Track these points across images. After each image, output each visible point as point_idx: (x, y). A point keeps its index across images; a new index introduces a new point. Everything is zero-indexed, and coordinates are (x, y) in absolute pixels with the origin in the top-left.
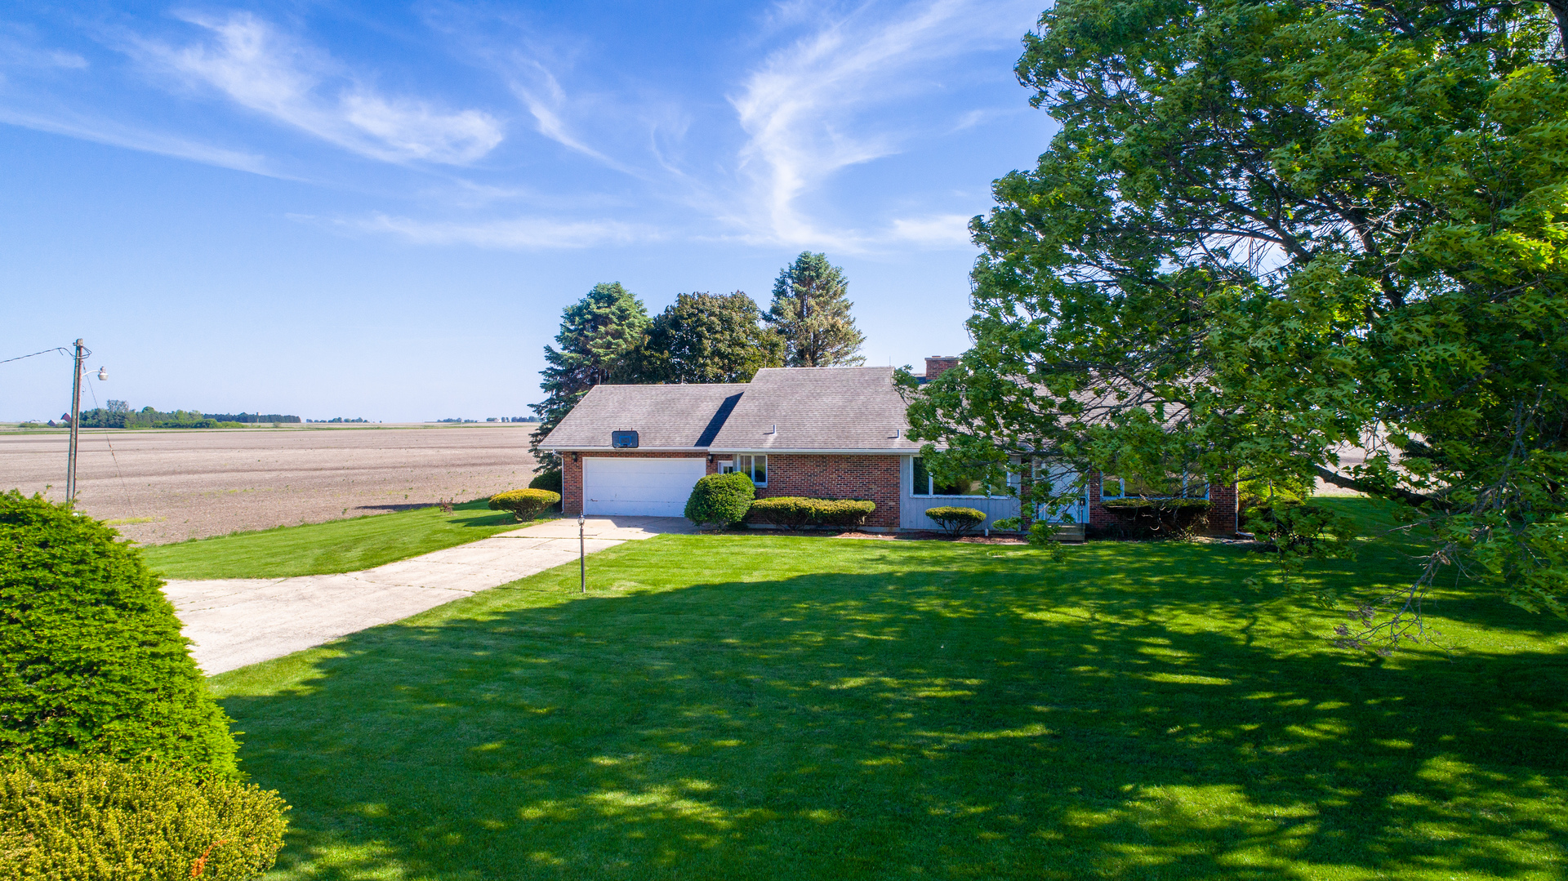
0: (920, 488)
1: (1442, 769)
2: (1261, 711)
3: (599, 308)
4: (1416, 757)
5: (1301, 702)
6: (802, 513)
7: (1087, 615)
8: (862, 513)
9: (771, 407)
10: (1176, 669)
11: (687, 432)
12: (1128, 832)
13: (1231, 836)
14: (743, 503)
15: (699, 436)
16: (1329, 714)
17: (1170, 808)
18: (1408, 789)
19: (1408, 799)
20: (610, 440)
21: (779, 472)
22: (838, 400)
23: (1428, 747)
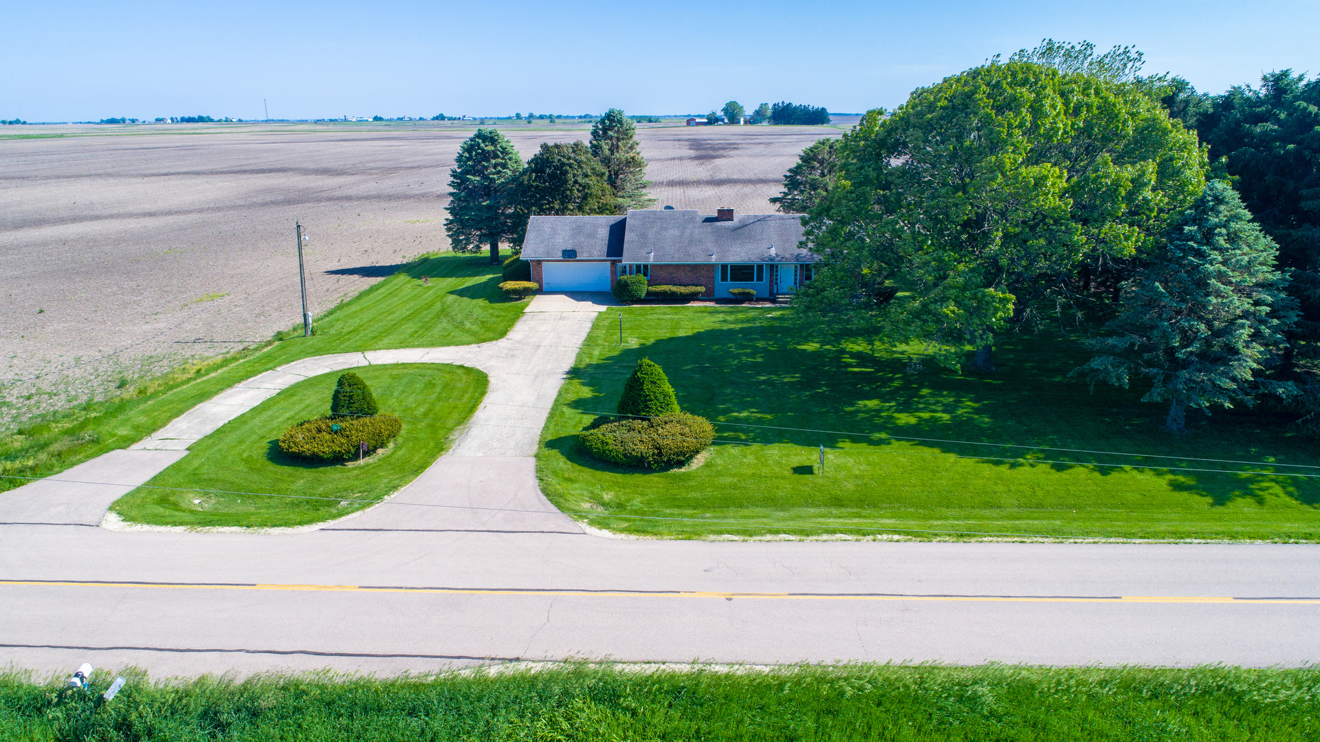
0: (724, 278)
1: (925, 391)
2: (880, 379)
3: (486, 146)
4: (918, 389)
5: (891, 375)
6: (673, 293)
7: (818, 345)
8: (699, 293)
9: (643, 236)
10: (854, 367)
11: (598, 248)
12: (858, 411)
13: (879, 411)
14: (644, 290)
15: (606, 250)
16: (897, 378)
17: (865, 406)
18: (916, 397)
19: (916, 399)
20: (561, 254)
21: (656, 272)
22: (676, 232)
23: (922, 386)
